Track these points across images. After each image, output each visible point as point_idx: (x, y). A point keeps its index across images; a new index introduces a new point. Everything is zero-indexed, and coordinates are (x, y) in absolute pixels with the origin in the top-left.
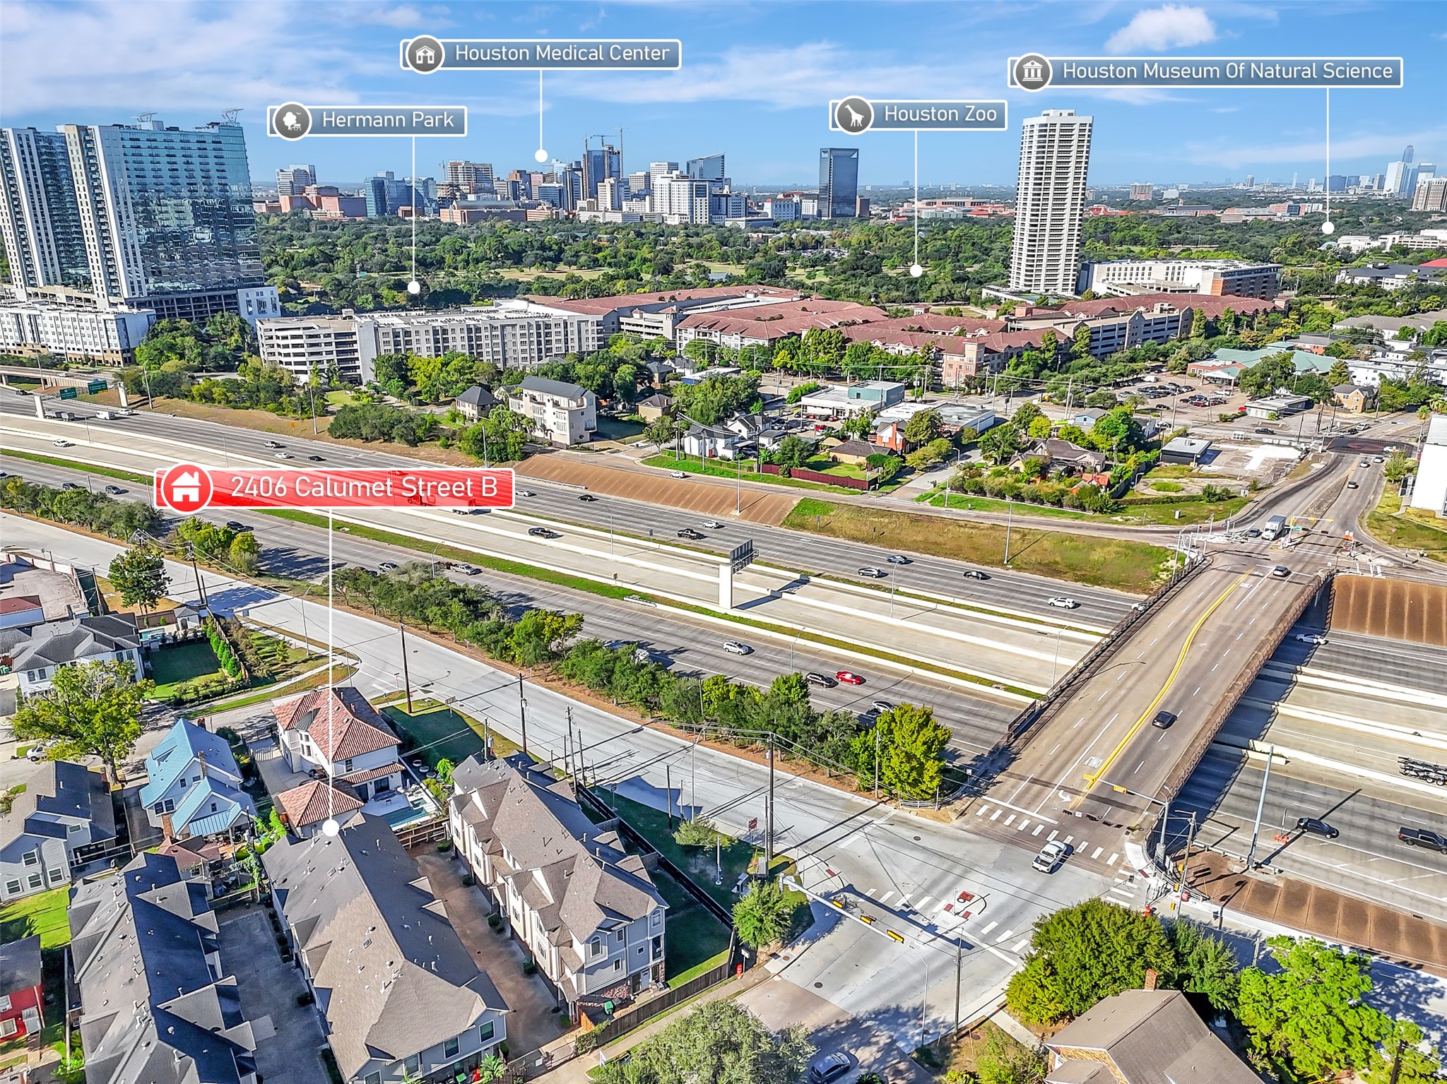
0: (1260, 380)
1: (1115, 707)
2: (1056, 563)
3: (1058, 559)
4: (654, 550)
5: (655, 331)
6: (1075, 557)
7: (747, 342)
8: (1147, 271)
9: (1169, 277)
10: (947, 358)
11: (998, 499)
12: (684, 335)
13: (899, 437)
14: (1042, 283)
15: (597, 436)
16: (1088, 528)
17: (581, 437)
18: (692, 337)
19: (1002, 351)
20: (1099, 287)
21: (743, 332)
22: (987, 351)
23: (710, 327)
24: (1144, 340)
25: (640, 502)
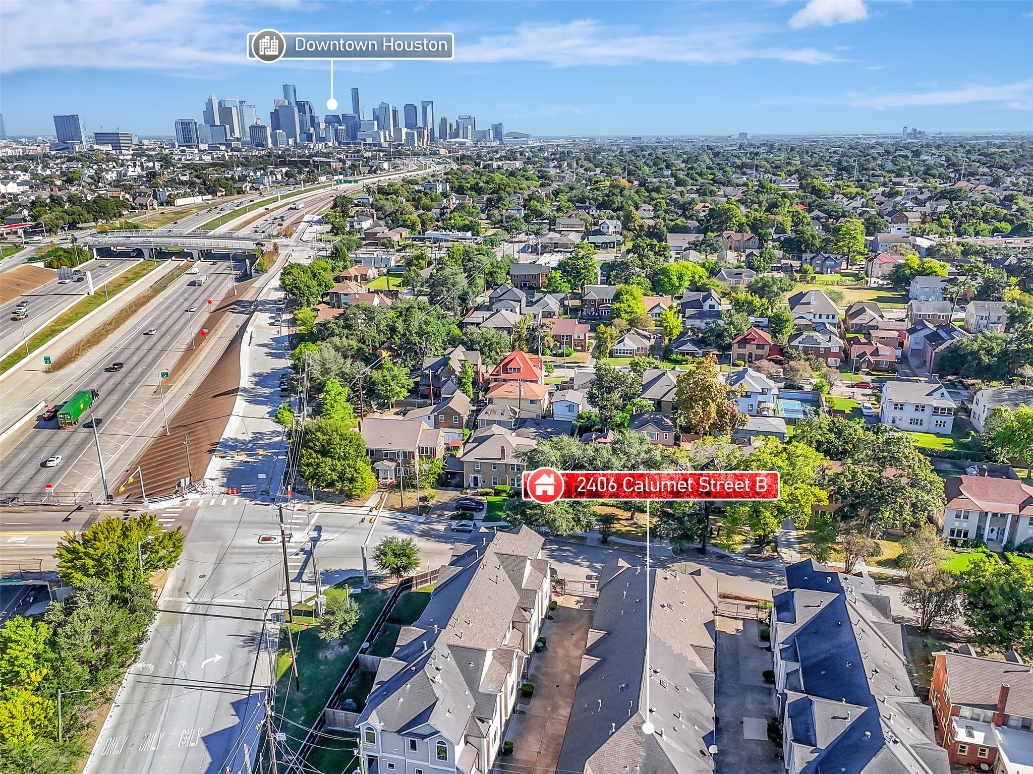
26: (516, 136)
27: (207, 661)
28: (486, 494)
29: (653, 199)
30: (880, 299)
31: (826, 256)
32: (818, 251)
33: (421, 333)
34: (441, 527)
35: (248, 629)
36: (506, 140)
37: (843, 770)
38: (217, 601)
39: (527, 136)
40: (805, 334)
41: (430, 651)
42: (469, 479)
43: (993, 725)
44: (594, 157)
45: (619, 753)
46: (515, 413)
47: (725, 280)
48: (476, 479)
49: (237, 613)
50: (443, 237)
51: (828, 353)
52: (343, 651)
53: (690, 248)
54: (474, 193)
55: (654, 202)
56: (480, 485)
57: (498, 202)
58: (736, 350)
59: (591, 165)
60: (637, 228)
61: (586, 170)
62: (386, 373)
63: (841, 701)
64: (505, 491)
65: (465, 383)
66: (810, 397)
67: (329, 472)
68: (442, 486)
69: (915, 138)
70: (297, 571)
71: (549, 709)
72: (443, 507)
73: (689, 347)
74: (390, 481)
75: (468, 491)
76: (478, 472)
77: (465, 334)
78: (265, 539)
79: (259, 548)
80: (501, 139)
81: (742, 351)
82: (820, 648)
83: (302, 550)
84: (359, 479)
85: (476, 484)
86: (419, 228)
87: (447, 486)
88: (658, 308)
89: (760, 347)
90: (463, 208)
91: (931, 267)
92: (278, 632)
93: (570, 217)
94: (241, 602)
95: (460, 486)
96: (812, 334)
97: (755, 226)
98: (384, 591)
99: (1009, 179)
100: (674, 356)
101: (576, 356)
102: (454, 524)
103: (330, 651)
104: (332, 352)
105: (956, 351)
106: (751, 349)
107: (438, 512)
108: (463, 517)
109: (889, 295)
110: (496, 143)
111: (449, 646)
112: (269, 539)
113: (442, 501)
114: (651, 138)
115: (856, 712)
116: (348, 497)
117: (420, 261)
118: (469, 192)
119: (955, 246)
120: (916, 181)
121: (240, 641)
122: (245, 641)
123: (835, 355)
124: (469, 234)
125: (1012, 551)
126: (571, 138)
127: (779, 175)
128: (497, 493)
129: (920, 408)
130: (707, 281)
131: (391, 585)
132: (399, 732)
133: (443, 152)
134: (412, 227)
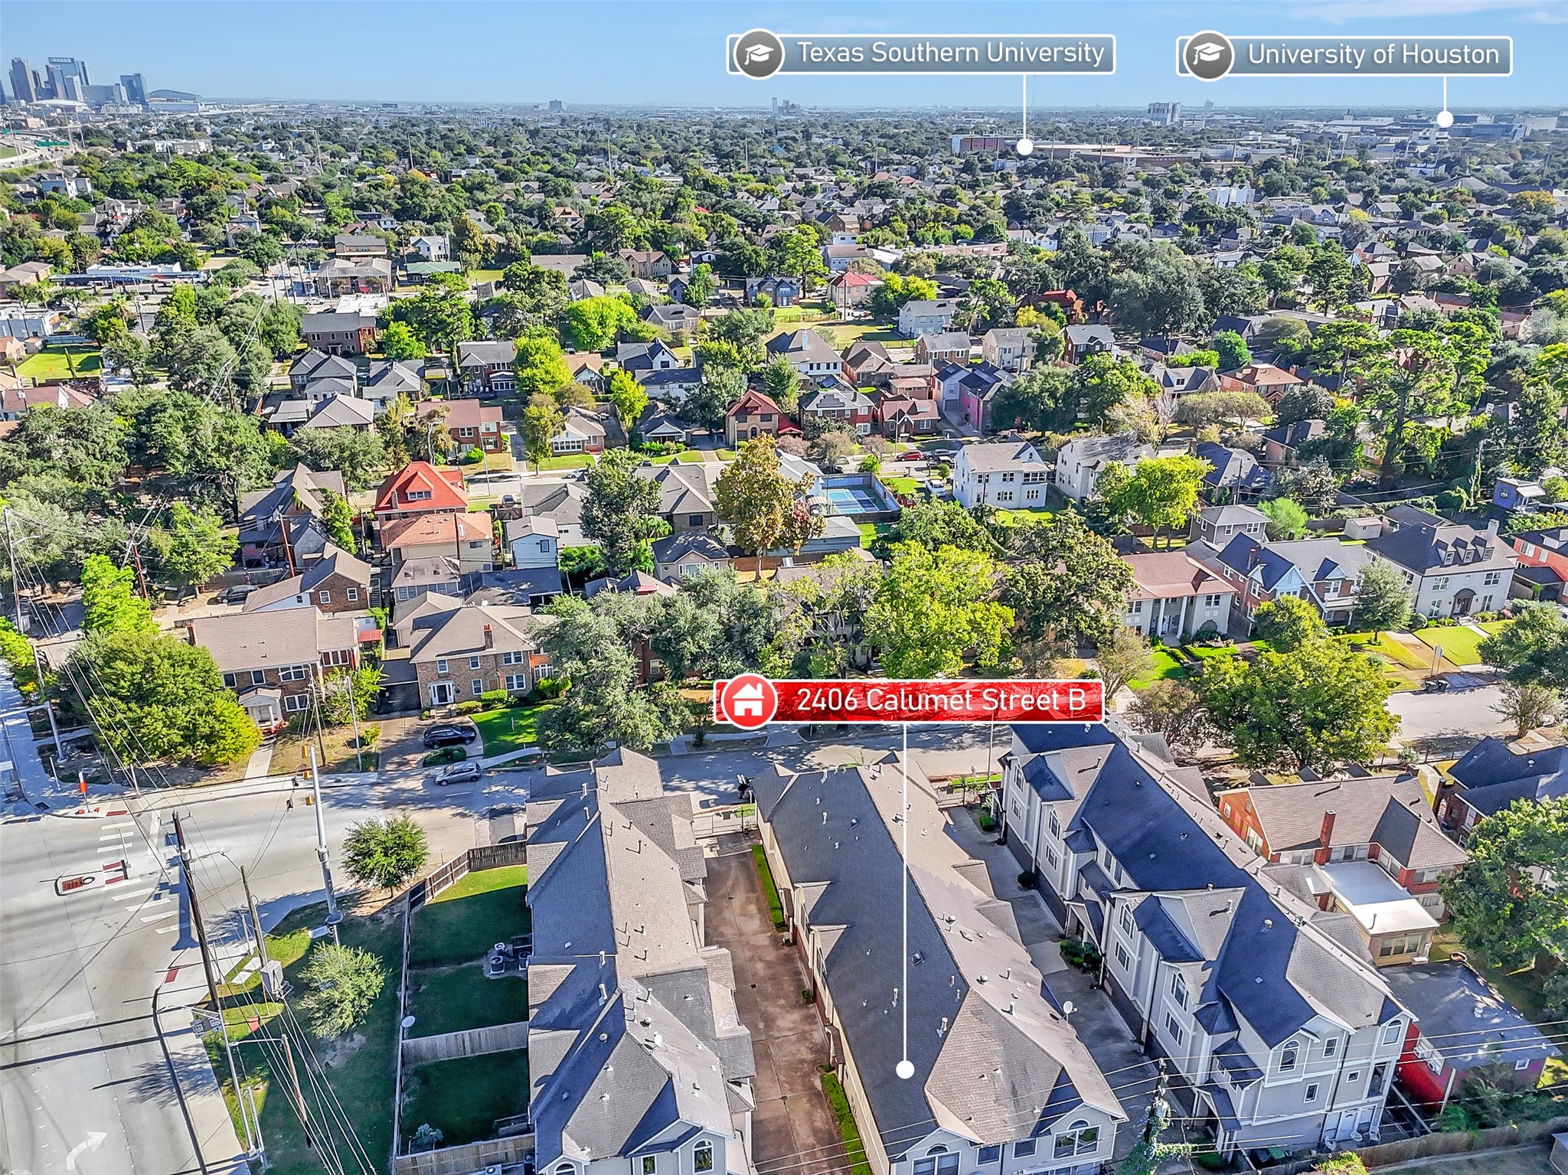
26: (172, 96)
27: (75, 1151)
28: (470, 711)
29: (480, 203)
30: (866, 337)
31: (778, 280)
32: (766, 273)
33: (225, 448)
34: (415, 784)
35: (132, 1063)
36: (154, 103)
37: (1259, 980)
38: (28, 1030)
39: (192, 97)
40: (822, 392)
41: (615, 997)
42: (429, 693)
43: (1315, 866)
44: (337, 135)
45: (964, 1059)
46: (455, 566)
47: (660, 323)
48: (442, 689)
49: (92, 1039)
50: (133, 276)
51: (854, 418)
52: (356, 1044)
53: (579, 278)
54: (150, 197)
55: (485, 207)
56: (450, 698)
57: (209, 210)
58: (734, 425)
59: (337, 147)
60: (480, 247)
61: (333, 155)
62: (182, 530)
63: (1206, 887)
64: (501, 700)
65: (340, 530)
66: (859, 481)
67: (165, 731)
68: (377, 713)
69: (789, 113)
70: (176, 928)
71: (761, 1025)
72: (400, 748)
73: (667, 428)
74: (275, 723)
75: (433, 712)
76: (446, 677)
77: (298, 443)
78: (69, 886)
79: (65, 904)
80: (143, 103)
81: (743, 426)
82: (1131, 824)
83: (163, 886)
84: (229, 733)
85: (443, 698)
86: (69, 260)
87: (389, 712)
88: (586, 372)
89: (766, 417)
90: (150, 222)
91: (918, 289)
92: (203, 1050)
93: (353, 232)
94: (88, 1016)
95: (413, 706)
96: (830, 391)
97: (657, 240)
98: (373, 918)
99: (931, 169)
100: (647, 445)
101: (489, 461)
102: (439, 772)
103: (331, 1053)
104: (36, 503)
105: (1013, 397)
106: (753, 421)
107: (396, 759)
108: (448, 758)
109: (874, 330)
110: (136, 109)
111: (640, 979)
112: (80, 882)
113: (394, 738)
114: (413, 105)
115: (1233, 897)
116: (204, 768)
117: (113, 320)
118: (138, 194)
119: (925, 259)
120: (823, 173)
121: (127, 1092)
122: (139, 1089)
123: (863, 419)
124: (176, 268)
125: (1192, 642)
126: (276, 103)
127: (644, 165)
128: (487, 706)
129: (1008, 477)
130: (635, 325)
131: (381, 904)
132: (624, 1152)
133: (34, 123)
134: (55, 260)
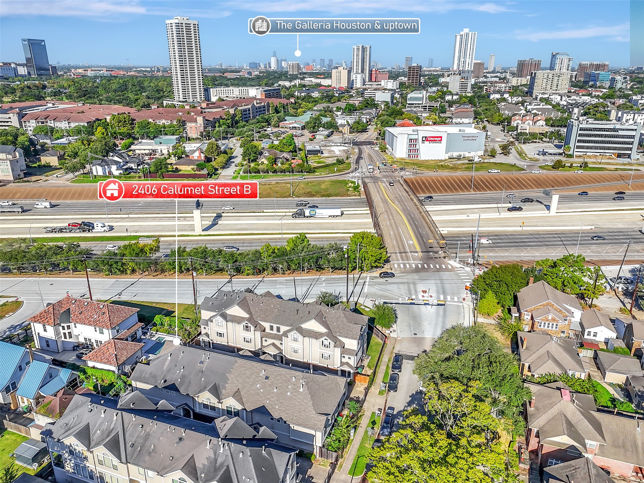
0: (313, 125)
1: (396, 226)
2: (310, 192)
3: (310, 191)
4: (127, 218)
5: (6, 124)
6: (317, 188)
7: (73, 125)
8: (232, 91)
9: (240, 93)
10: (189, 125)
11: (266, 174)
12: (28, 124)
13: (202, 155)
14: (191, 97)
15: (26, 175)
16: (311, 178)
17: (19, 175)
18: (34, 125)
19: (212, 120)
20: (214, 99)
21: (69, 120)
22: (206, 120)
23: (45, 119)
24: (259, 115)
25: (88, 201)
